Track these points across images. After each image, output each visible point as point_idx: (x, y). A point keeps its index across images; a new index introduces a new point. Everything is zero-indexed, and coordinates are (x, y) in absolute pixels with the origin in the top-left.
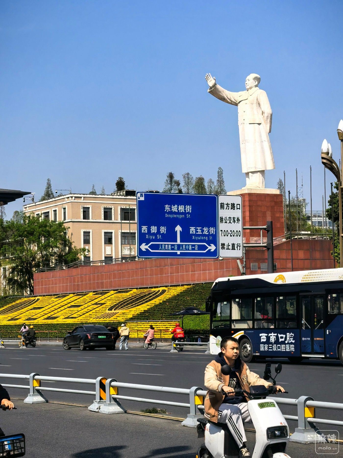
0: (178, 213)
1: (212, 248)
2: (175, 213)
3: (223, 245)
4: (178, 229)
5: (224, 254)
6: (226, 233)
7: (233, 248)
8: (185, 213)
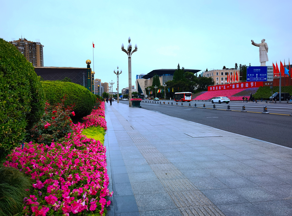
1: (265, 79)
2: (256, 71)
3: (268, 78)
4: (257, 75)
6: (269, 75)
7: (271, 79)
8: (259, 71)
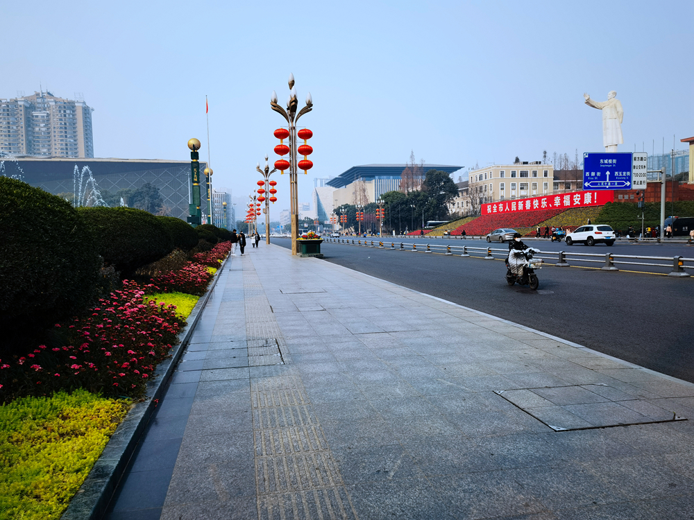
0: (608, 164)
1: (628, 184)
2: (606, 164)
3: (635, 182)
4: (608, 173)
5: (635, 187)
6: (637, 175)
7: (641, 184)
8: (612, 164)
